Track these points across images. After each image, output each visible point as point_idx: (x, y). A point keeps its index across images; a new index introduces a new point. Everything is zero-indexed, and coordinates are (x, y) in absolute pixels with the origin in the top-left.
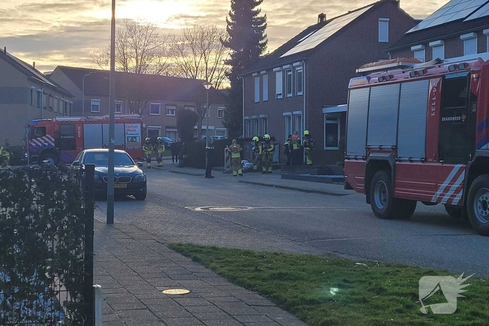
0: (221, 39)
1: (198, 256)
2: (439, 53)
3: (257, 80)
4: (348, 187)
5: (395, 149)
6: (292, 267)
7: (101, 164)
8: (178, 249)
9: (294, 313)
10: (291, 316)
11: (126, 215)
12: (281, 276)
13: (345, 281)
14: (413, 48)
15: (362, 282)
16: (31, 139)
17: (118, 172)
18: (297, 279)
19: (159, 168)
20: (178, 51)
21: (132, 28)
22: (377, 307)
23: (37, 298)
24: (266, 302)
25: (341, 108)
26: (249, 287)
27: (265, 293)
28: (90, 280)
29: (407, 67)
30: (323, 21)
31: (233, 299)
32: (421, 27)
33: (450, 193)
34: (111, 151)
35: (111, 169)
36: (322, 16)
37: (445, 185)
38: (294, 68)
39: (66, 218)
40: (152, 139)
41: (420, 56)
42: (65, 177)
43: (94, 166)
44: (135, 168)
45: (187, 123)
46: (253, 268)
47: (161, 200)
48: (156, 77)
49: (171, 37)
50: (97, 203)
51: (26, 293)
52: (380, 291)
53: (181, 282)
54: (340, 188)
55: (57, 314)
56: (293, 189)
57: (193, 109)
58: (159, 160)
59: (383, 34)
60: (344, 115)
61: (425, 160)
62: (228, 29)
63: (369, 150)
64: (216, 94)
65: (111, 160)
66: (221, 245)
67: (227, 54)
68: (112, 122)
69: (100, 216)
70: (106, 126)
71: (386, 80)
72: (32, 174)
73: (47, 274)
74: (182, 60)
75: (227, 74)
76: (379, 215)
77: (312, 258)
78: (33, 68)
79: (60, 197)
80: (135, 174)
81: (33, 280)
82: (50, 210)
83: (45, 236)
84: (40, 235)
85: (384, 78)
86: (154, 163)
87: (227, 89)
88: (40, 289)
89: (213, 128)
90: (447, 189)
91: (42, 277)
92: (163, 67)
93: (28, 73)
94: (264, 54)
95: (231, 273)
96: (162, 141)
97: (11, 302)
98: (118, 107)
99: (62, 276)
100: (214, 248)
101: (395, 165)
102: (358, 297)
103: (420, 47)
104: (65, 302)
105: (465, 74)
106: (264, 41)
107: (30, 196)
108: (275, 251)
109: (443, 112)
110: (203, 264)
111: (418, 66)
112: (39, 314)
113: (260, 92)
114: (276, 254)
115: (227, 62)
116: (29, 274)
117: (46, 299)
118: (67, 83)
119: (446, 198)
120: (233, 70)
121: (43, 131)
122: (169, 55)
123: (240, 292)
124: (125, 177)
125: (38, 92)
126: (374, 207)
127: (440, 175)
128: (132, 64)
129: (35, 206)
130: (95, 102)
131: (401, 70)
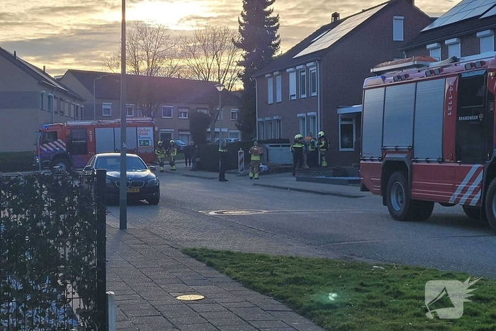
0: (233, 39)
1: (213, 260)
2: (455, 51)
3: (270, 82)
4: (364, 189)
5: (411, 149)
6: (308, 272)
7: (113, 168)
8: (192, 254)
9: (310, 318)
10: (307, 322)
11: (138, 220)
12: (297, 281)
13: (362, 284)
14: (428, 47)
15: (379, 285)
16: (42, 144)
17: (130, 176)
18: (313, 283)
19: (173, 172)
20: (190, 53)
21: (143, 30)
22: (395, 311)
23: (49, 305)
24: (283, 307)
25: (356, 108)
26: (264, 292)
27: (281, 298)
28: (102, 287)
29: (422, 66)
30: (336, 21)
31: (248, 304)
32: (436, 24)
33: (468, 194)
34: (123, 155)
35: (123, 174)
36: (335, 15)
37: (462, 185)
38: (308, 68)
39: (78, 224)
40: (164, 142)
41: (436, 54)
42: (76, 183)
43: (105, 171)
44: (148, 172)
45: (200, 126)
46: (269, 273)
47: (173, 204)
48: (168, 80)
49: (183, 38)
50: (109, 209)
51: (39, 302)
52: (398, 294)
53: (195, 288)
54: (356, 190)
55: (70, 321)
56: (307, 191)
57: (205, 112)
58: (172, 164)
59: (398, 34)
60: (359, 116)
61: (443, 161)
62: (240, 30)
63: (384, 151)
64: (229, 95)
65: (124, 164)
66: (236, 249)
67: (240, 55)
68: (123, 125)
69: (112, 221)
70: (118, 130)
71: (402, 79)
72: (43, 179)
73: (59, 281)
74: (193, 62)
75: (239, 76)
76: (396, 217)
77: (327, 262)
78: (43, 72)
79: (71, 203)
80: (147, 178)
81: (45, 287)
82: (62, 217)
83: (57, 243)
84: (52, 241)
85: (399, 77)
86: (167, 167)
87: (240, 91)
88: (52, 296)
89: (226, 131)
90: (465, 190)
91: (54, 284)
92: (174, 69)
93: (39, 77)
94: (277, 54)
95: (246, 278)
96: (175, 145)
97: (24, 309)
98: (130, 110)
99: (75, 283)
100: (228, 253)
101: (411, 166)
102: (375, 301)
103: (435, 45)
104: (78, 310)
105: (482, 72)
106: (276, 42)
107: (42, 203)
108: (291, 254)
109: (460, 112)
110: (217, 269)
111: (433, 65)
112: (52, 321)
113: (273, 92)
114: (291, 258)
115: (240, 64)
116: (41, 281)
117: (58, 307)
118: (77, 87)
119: (464, 199)
120: (246, 71)
121: (54, 136)
122: (181, 57)
123: (256, 297)
124: (138, 182)
125: (49, 97)
126: (391, 210)
127: (458, 176)
128: (143, 66)
129: (46, 213)
130: (107, 105)
131: (416, 69)
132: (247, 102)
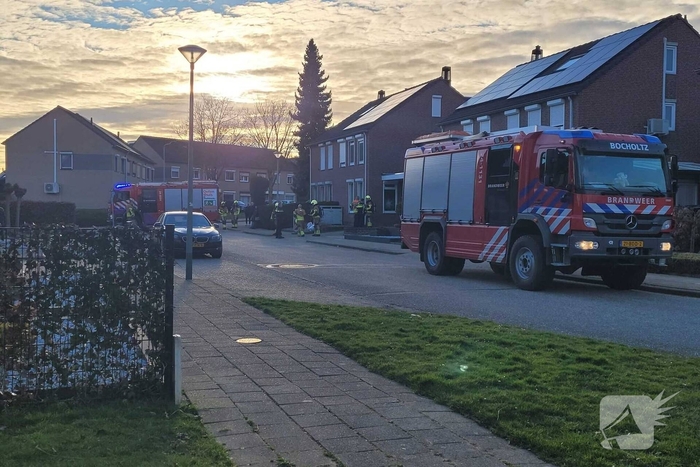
0: (290, 113)
1: (270, 308)
2: (485, 127)
3: (323, 150)
4: (405, 247)
5: (446, 212)
6: (354, 318)
7: (180, 225)
8: (252, 302)
9: (355, 359)
10: (353, 362)
11: (203, 271)
12: (343, 327)
13: (401, 330)
14: (462, 123)
15: (416, 331)
16: (115, 202)
17: (196, 233)
18: (358, 329)
19: (234, 229)
20: (251, 123)
21: (209, 101)
22: (430, 354)
23: (121, 347)
24: (331, 350)
25: (398, 175)
26: (315, 336)
27: (330, 342)
28: (170, 331)
29: (457, 139)
30: (382, 97)
31: (300, 347)
32: (470, 103)
33: (494, 252)
34: (190, 214)
35: (190, 230)
36: (381, 93)
37: (490, 245)
38: (356, 139)
39: (148, 274)
41: (469, 129)
42: (147, 237)
43: (173, 227)
44: (212, 229)
45: (259, 189)
46: (319, 320)
47: (235, 258)
48: (230, 147)
49: (245, 110)
50: (176, 261)
51: (111, 343)
52: (433, 339)
53: (253, 332)
54: (397, 248)
55: (140, 361)
56: (354, 248)
57: (264, 176)
58: (235, 222)
59: (436, 110)
60: (400, 182)
61: (473, 223)
62: (296, 104)
63: (423, 213)
64: (285, 163)
65: (190, 222)
66: (290, 298)
67: (296, 126)
68: (190, 187)
69: (179, 272)
70: (185, 191)
71: (439, 151)
72: (116, 233)
73: (130, 325)
74: (254, 131)
75: (295, 144)
76: (431, 271)
77: (372, 310)
78: (118, 137)
79: (142, 254)
80: (211, 234)
81: (117, 330)
82: (133, 267)
83: (129, 290)
84: (124, 289)
85: (437, 149)
86: (229, 225)
87: (296, 158)
88: (123, 338)
89: (282, 194)
90: (492, 249)
91: (126, 327)
92: (237, 137)
93: (113, 141)
94: (329, 126)
95: (299, 324)
96: (237, 205)
97: (97, 350)
98: (197, 173)
99: (144, 327)
100: (283, 301)
101: (446, 227)
102: (413, 345)
103: (468, 121)
104: (147, 351)
105: (508, 146)
106: (329, 115)
107: (115, 254)
108: (339, 303)
109: (489, 180)
110: (273, 315)
111: (467, 139)
112: (123, 361)
113: (325, 160)
114: (339, 306)
115: (296, 134)
116: (113, 325)
117: (129, 348)
118: (150, 153)
119: (491, 256)
120: (301, 141)
121: (127, 195)
122: (243, 126)
123: (308, 341)
124: (202, 237)
125: (123, 160)
126: (428, 265)
127: (486, 236)
128: (209, 134)
129: (119, 263)
130: (175, 169)
131: (451, 142)
132: (302, 169)
